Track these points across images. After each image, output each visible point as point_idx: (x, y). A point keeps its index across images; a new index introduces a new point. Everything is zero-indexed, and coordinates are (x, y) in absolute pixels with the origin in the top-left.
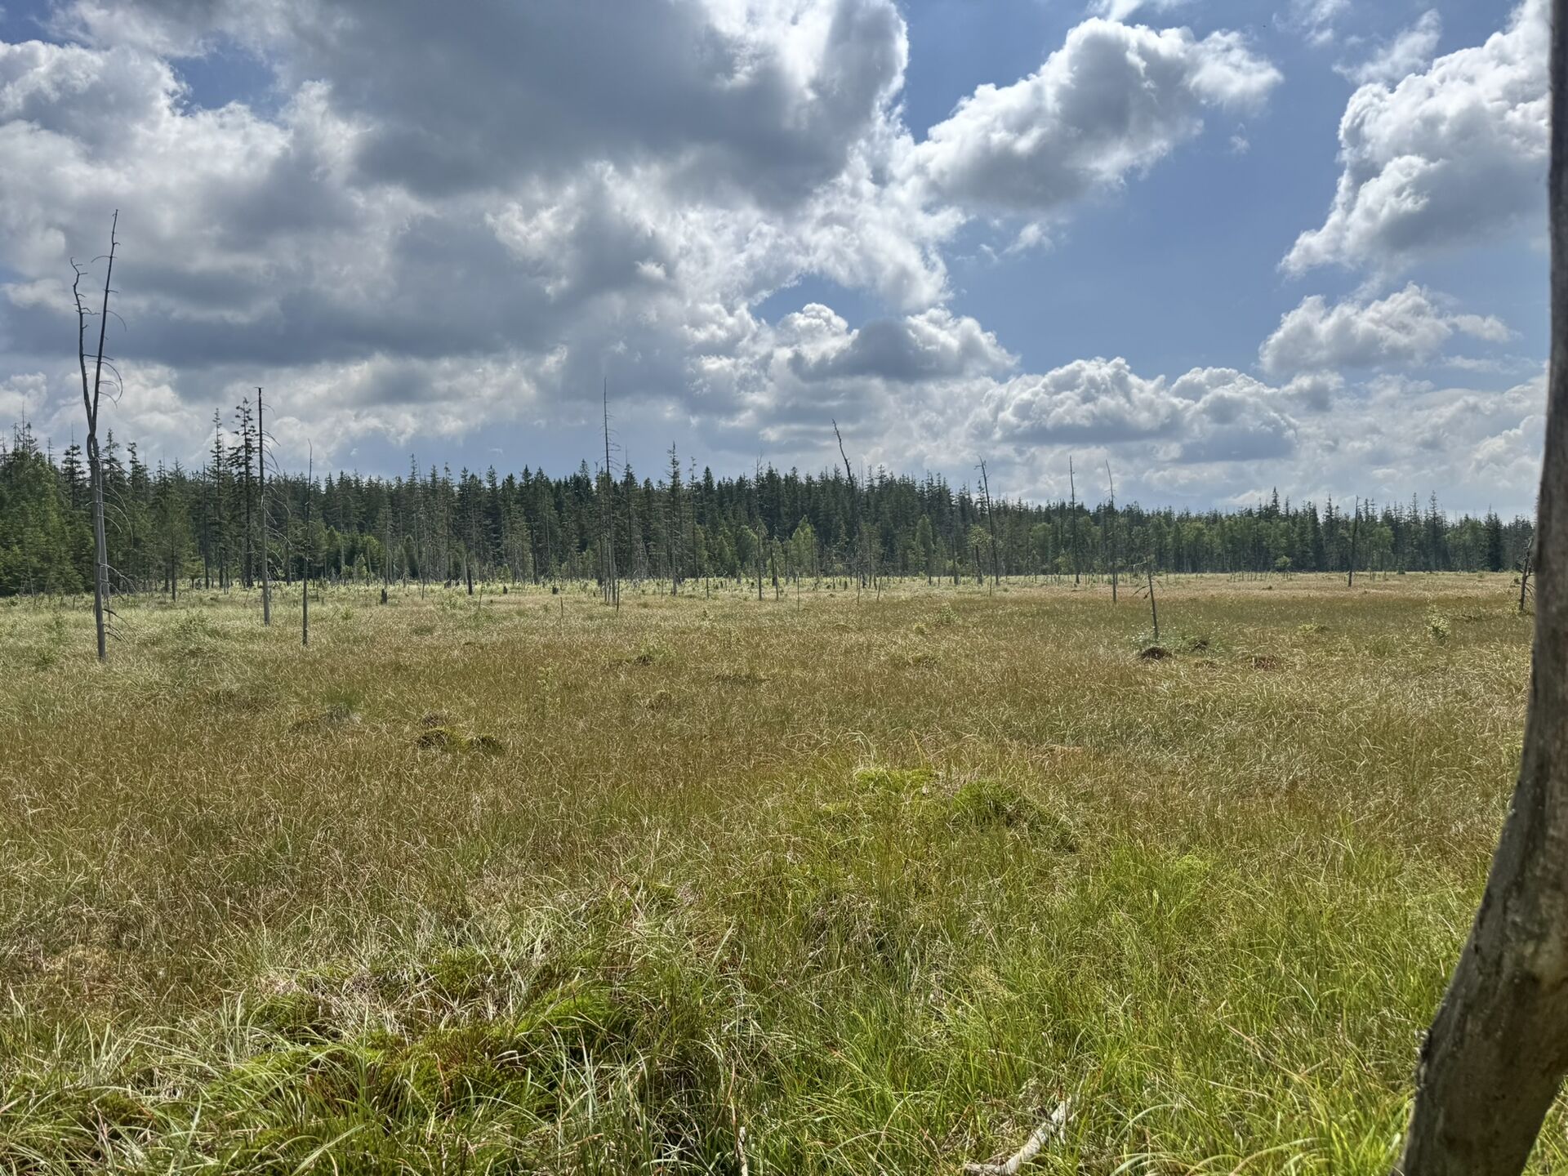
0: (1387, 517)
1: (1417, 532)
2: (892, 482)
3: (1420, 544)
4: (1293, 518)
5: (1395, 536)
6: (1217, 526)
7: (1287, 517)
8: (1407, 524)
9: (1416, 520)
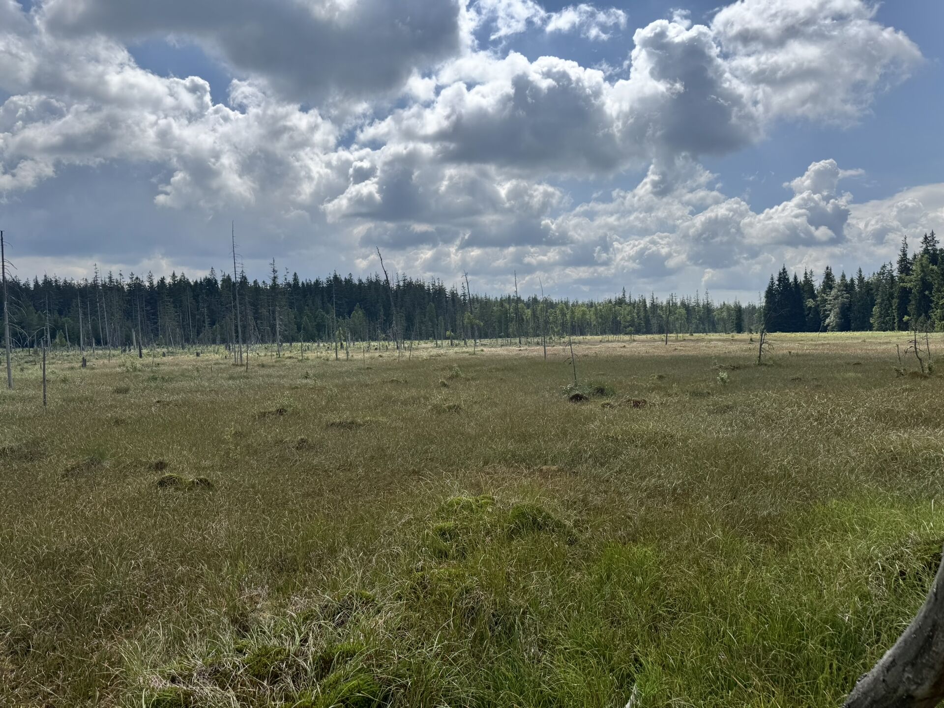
0: (683, 304)
1: (699, 312)
2: (410, 283)
3: (701, 318)
4: (633, 305)
5: (687, 313)
6: (593, 309)
7: (630, 304)
8: (693, 307)
9: (698, 305)
